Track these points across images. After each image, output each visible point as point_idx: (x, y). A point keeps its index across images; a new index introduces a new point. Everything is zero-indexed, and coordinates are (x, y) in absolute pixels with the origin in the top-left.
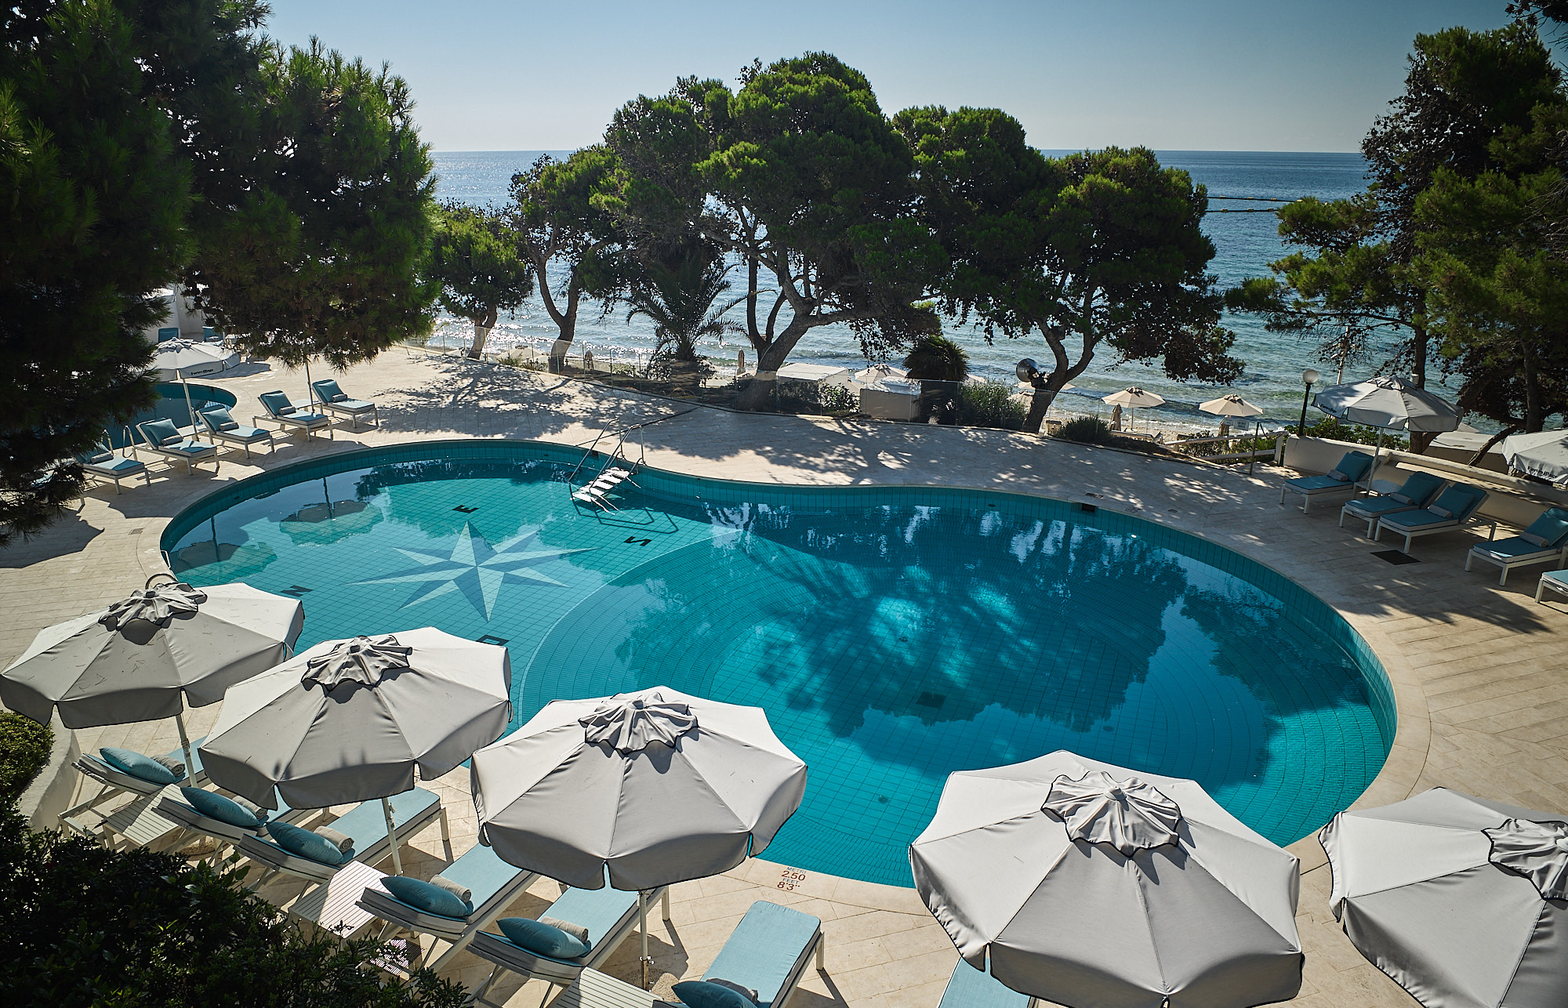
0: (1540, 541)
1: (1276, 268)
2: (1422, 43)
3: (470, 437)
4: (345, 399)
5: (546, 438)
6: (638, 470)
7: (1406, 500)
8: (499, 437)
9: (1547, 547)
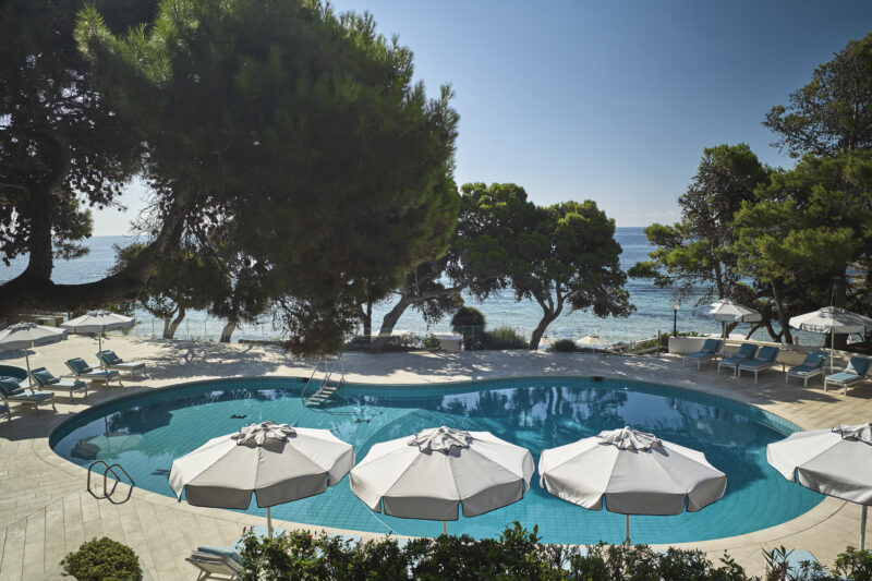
0: (812, 365)
1: (653, 257)
2: (708, 152)
3: (219, 377)
4: (121, 361)
5: (269, 374)
6: (342, 385)
7: (743, 356)
8: (238, 376)
9: (816, 368)
